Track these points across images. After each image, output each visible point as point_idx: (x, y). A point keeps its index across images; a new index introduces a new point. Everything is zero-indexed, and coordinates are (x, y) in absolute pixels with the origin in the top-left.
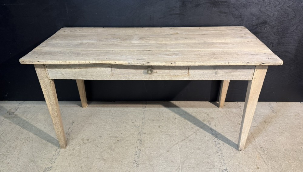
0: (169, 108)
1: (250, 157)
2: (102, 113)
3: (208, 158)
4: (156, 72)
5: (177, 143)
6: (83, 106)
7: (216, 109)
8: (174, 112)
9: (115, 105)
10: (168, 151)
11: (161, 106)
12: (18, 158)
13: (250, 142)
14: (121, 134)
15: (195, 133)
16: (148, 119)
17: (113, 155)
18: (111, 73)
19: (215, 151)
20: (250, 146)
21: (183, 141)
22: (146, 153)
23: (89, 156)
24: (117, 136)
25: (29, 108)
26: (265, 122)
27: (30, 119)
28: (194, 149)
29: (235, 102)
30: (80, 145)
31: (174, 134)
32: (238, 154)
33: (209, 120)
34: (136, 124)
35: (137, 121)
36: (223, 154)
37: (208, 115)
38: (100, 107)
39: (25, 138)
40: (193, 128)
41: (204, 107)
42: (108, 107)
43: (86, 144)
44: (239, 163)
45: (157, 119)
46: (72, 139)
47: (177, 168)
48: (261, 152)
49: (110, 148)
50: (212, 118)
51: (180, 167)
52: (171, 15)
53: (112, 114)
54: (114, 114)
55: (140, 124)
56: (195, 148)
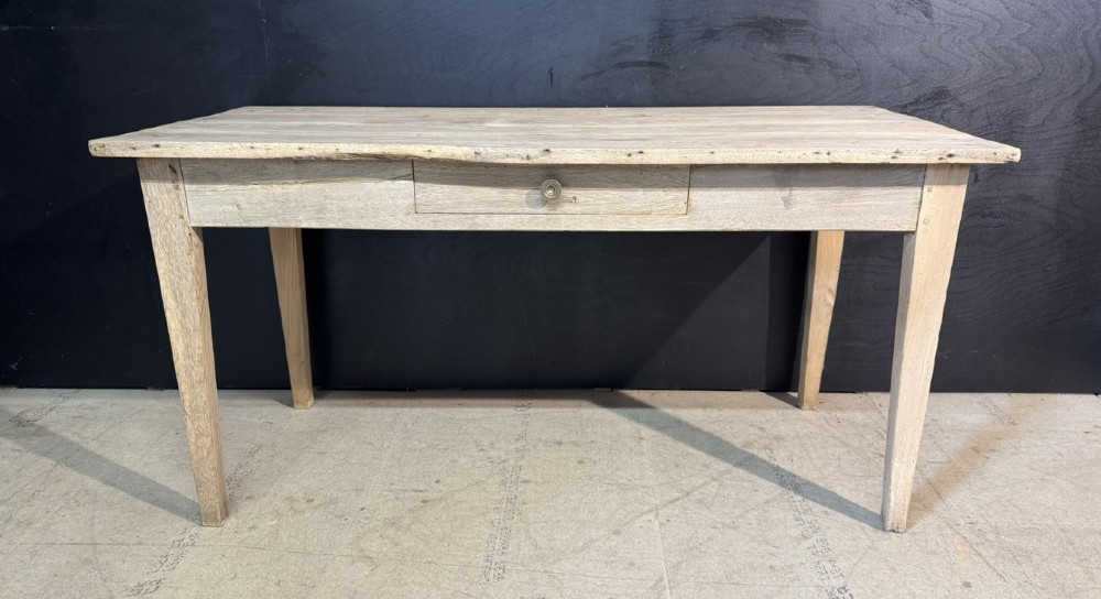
0: (617, 410)
1: (933, 552)
2: (367, 422)
3: (772, 554)
4: (574, 198)
5: (650, 511)
6: (295, 399)
7: (792, 412)
8: (637, 419)
9: (417, 401)
10: (617, 533)
11: (585, 403)
12: (34, 554)
13: (925, 506)
14: (438, 481)
15: (714, 479)
16: (540, 440)
17: (406, 545)
18: (411, 201)
19: (794, 533)
20: (929, 521)
21: (671, 502)
22: (530, 538)
23: (310, 549)
24: (422, 488)
25: (92, 409)
26: (976, 450)
27: (93, 440)
28: (714, 527)
29: (859, 395)
30: (278, 514)
31: (638, 482)
32: (885, 543)
33: (767, 442)
34: (492, 453)
35: (498, 446)
36: (829, 541)
37: (762, 429)
38: (359, 406)
39: (66, 493)
40: (707, 466)
41: (744, 407)
42: (388, 406)
43: (303, 512)
44: (893, 570)
45: (573, 439)
46: (248, 498)
47: (651, 584)
48: (973, 538)
49: (393, 523)
50: (777, 438)
51: (666, 581)
53: (402, 425)
54: (409, 426)
55: (507, 454)
56: (720, 526)
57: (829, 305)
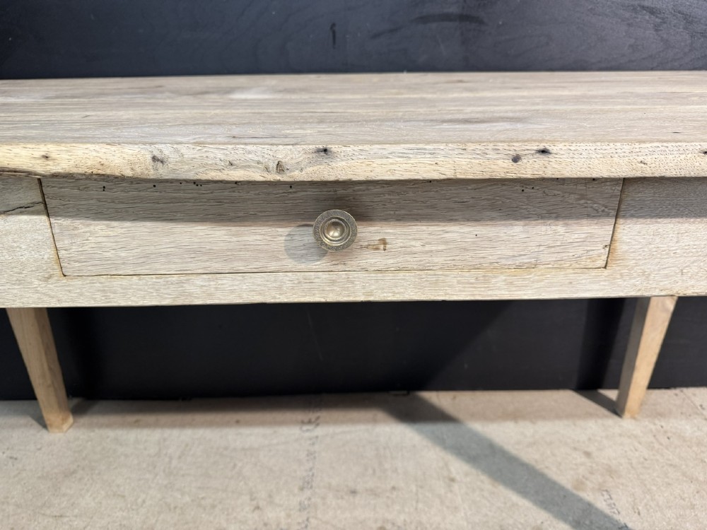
0: (417, 426)
2: (126, 456)
4: (384, 242)
6: (48, 422)
7: (612, 422)
8: (440, 442)
9: (188, 417)
11: (380, 415)
16: (330, 487)
18: (48, 253)
33: (600, 479)
35: (276, 498)
37: (588, 454)
38: (123, 425)
41: (558, 417)
42: (156, 425)
45: (370, 484)
50: (610, 471)
52: (424, 19)
53: (167, 460)
54: (174, 462)
55: (289, 516)
57: (666, 310)
